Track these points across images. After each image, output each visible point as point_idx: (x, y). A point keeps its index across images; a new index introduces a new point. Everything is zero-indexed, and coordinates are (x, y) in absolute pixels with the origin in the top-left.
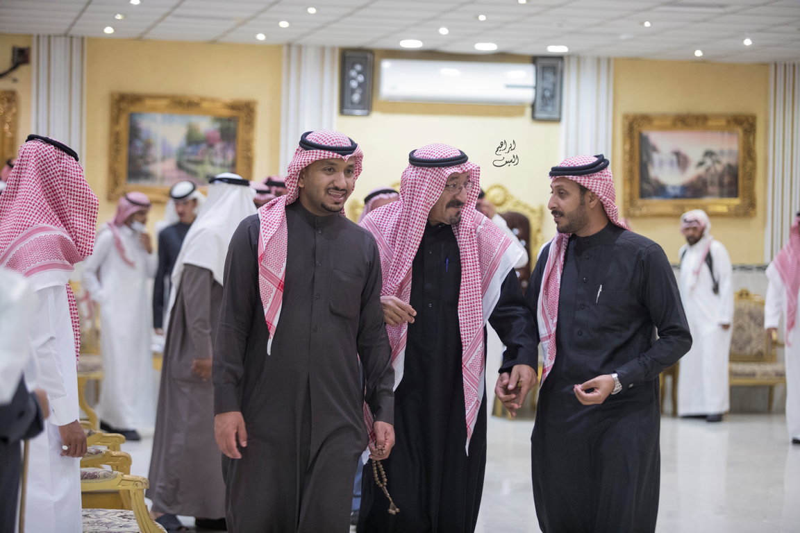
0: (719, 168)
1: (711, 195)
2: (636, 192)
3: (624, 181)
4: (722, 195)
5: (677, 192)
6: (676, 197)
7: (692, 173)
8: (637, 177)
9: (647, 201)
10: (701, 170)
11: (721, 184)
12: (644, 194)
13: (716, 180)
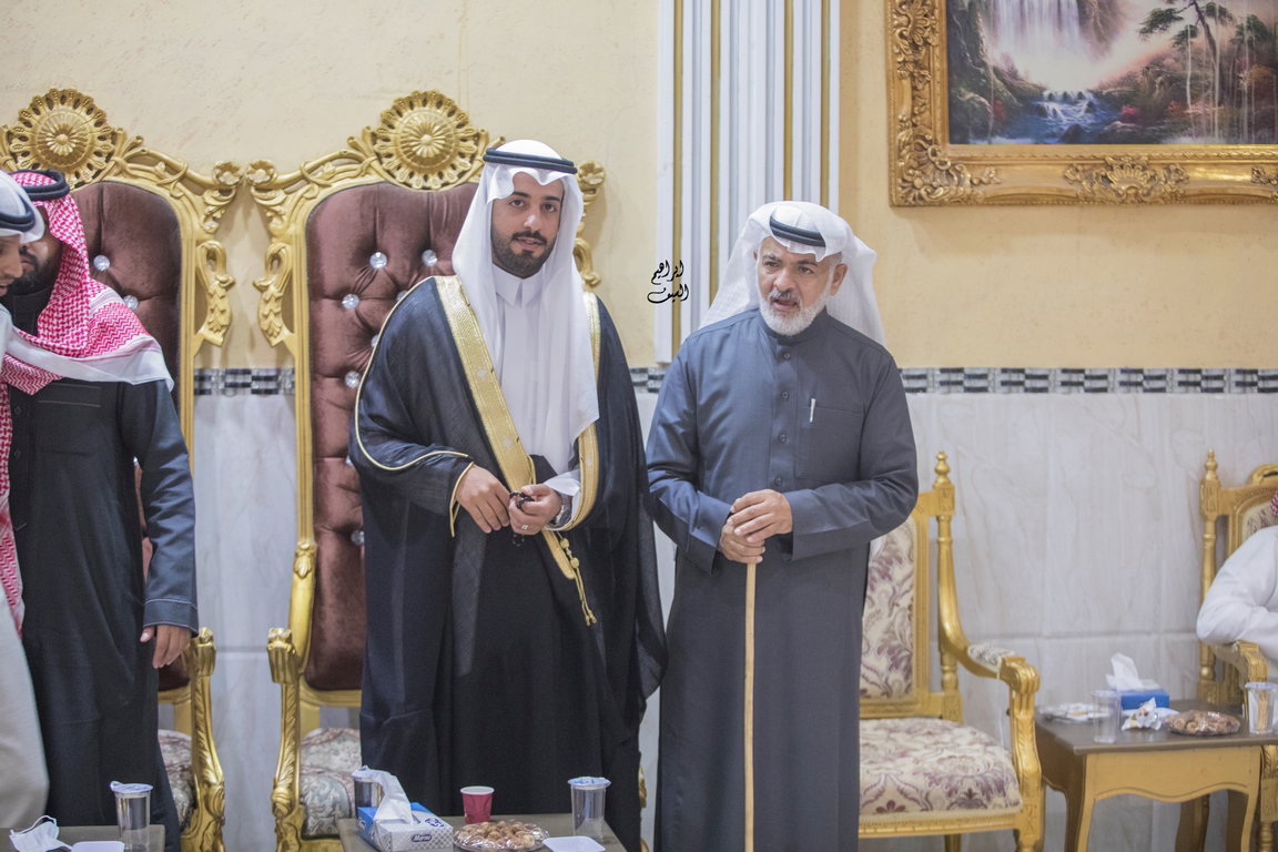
0: (1223, 34)
1: (1200, 129)
2: (937, 114)
3: (891, 80)
4: (1233, 133)
5: (1081, 115)
6: (1075, 136)
7: (1130, 52)
8: (938, 63)
9: (975, 149)
10: (1162, 41)
11: (1230, 93)
12: (960, 129)
13: (1214, 76)
